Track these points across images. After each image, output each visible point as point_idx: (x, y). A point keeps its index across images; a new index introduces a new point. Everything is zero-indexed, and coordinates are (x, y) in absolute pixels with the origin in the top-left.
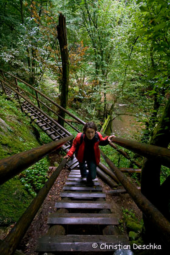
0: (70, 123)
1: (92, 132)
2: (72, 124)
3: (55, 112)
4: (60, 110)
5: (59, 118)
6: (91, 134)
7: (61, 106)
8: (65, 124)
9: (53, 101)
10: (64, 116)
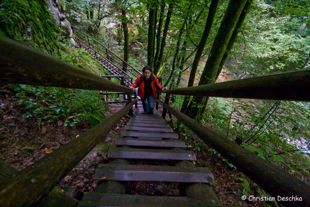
0: (130, 71)
1: (149, 73)
2: (132, 71)
3: (121, 64)
4: (124, 63)
5: (123, 68)
6: (148, 74)
7: (124, 60)
8: (127, 71)
9: (119, 57)
10: (126, 67)
